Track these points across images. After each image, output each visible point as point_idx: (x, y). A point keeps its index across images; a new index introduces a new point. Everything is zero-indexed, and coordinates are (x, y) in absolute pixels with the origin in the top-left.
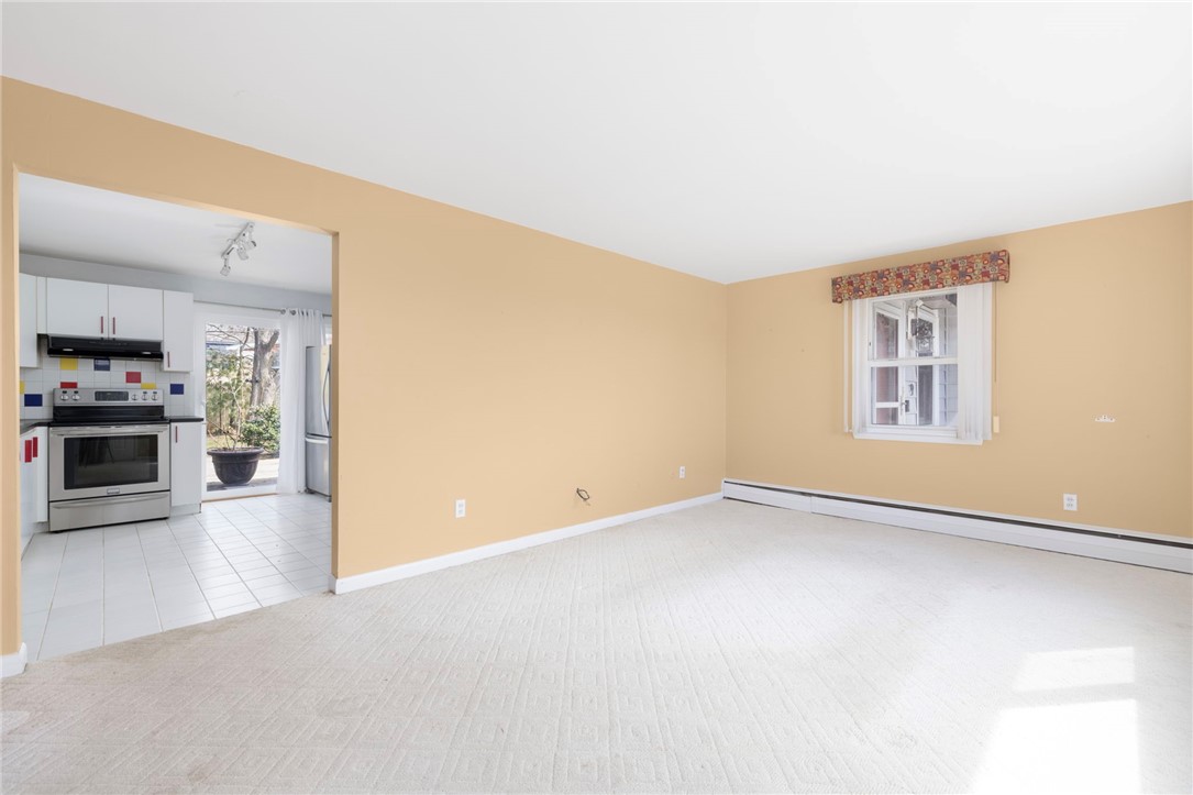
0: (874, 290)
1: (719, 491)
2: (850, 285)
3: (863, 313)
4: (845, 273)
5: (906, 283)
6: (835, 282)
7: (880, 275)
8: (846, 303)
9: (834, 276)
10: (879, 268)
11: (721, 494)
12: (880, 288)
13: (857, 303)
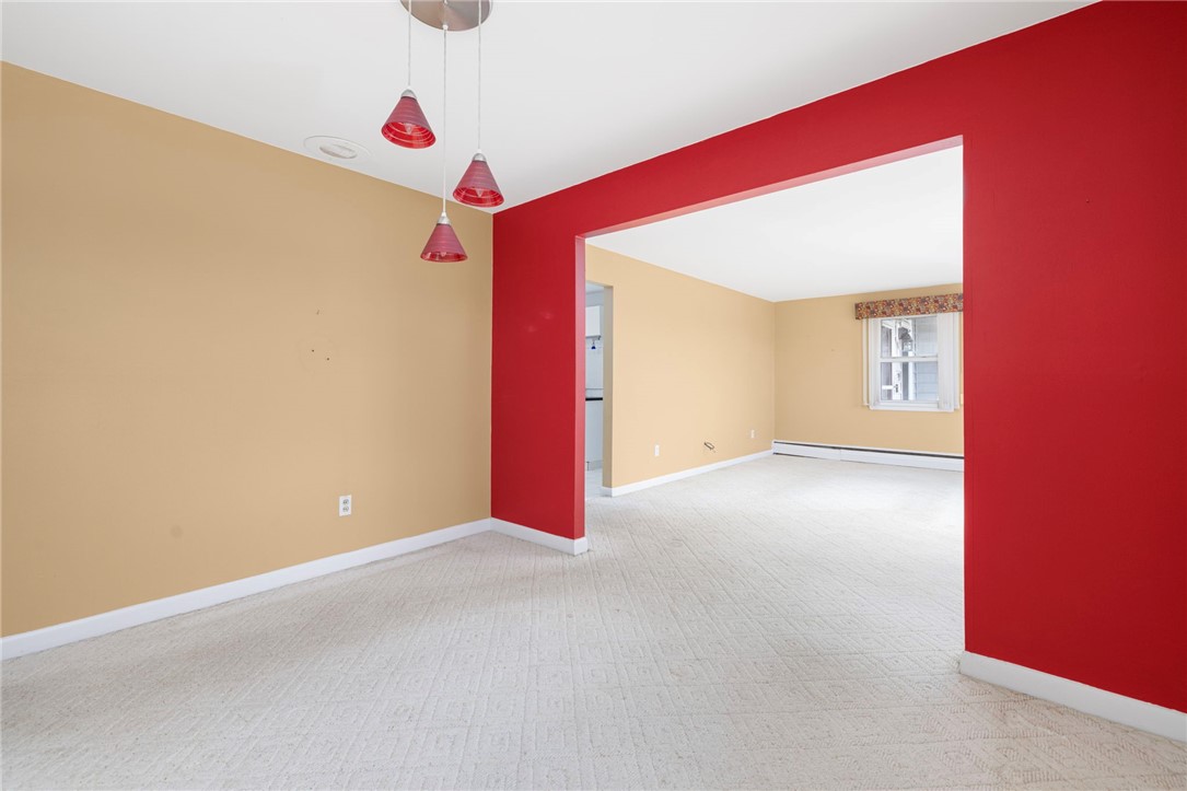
0: (884, 313)
1: (770, 448)
2: (869, 308)
3: (875, 325)
4: (864, 300)
5: (906, 309)
6: (857, 306)
7: (888, 304)
8: (864, 320)
9: (857, 302)
10: (888, 298)
11: (772, 451)
12: (888, 311)
13: (871, 321)
